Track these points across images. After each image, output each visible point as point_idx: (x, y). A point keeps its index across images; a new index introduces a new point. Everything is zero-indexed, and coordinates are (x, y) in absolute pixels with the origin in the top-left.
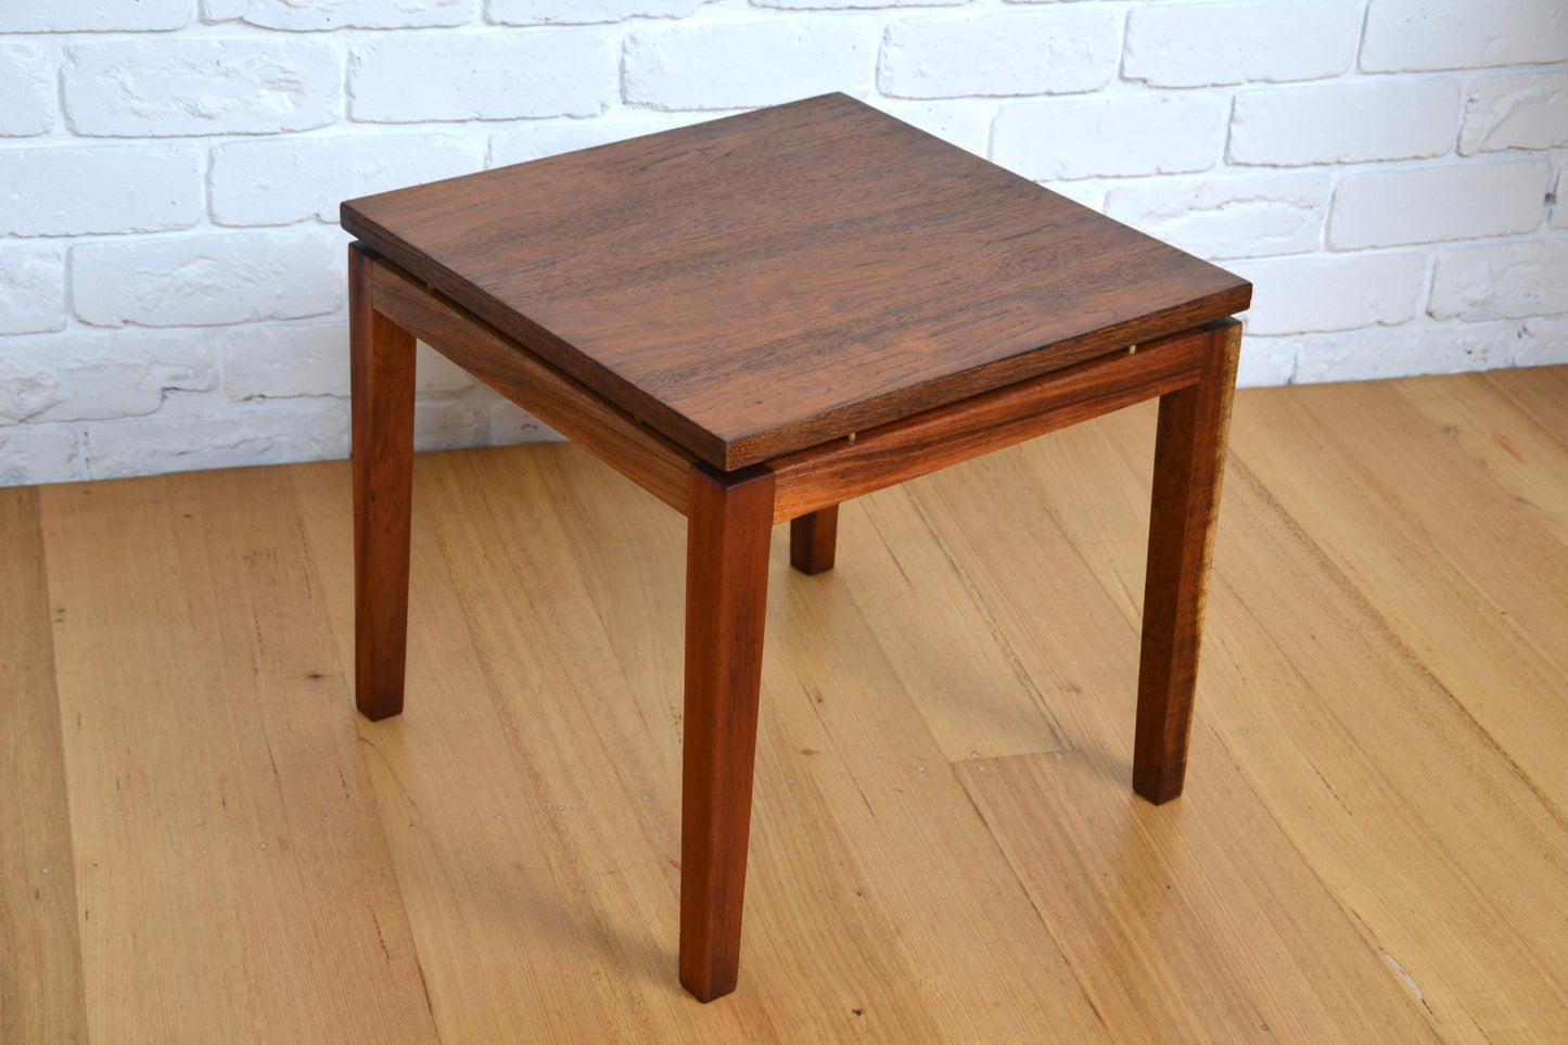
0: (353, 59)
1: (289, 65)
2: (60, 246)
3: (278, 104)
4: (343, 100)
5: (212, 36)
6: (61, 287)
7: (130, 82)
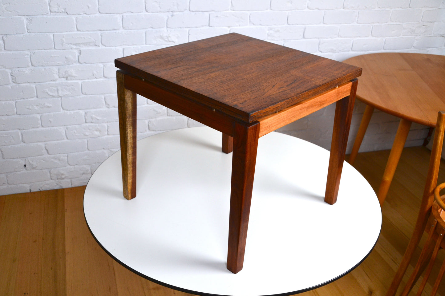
0: (108, 126)
1: (99, 128)
2: (66, 155)
3: (97, 133)
4: (107, 132)
5: (87, 125)
6: (66, 160)
7: (76, 132)
